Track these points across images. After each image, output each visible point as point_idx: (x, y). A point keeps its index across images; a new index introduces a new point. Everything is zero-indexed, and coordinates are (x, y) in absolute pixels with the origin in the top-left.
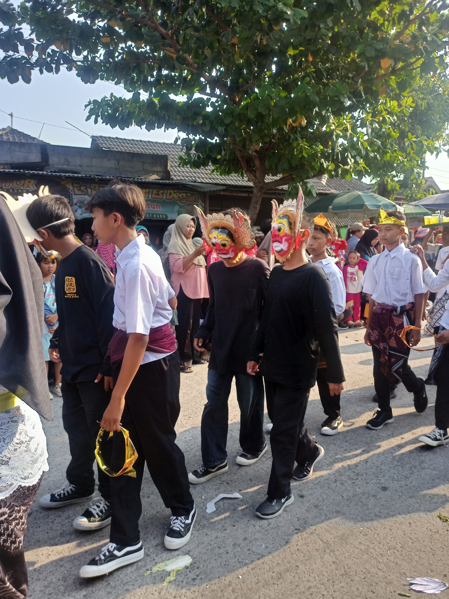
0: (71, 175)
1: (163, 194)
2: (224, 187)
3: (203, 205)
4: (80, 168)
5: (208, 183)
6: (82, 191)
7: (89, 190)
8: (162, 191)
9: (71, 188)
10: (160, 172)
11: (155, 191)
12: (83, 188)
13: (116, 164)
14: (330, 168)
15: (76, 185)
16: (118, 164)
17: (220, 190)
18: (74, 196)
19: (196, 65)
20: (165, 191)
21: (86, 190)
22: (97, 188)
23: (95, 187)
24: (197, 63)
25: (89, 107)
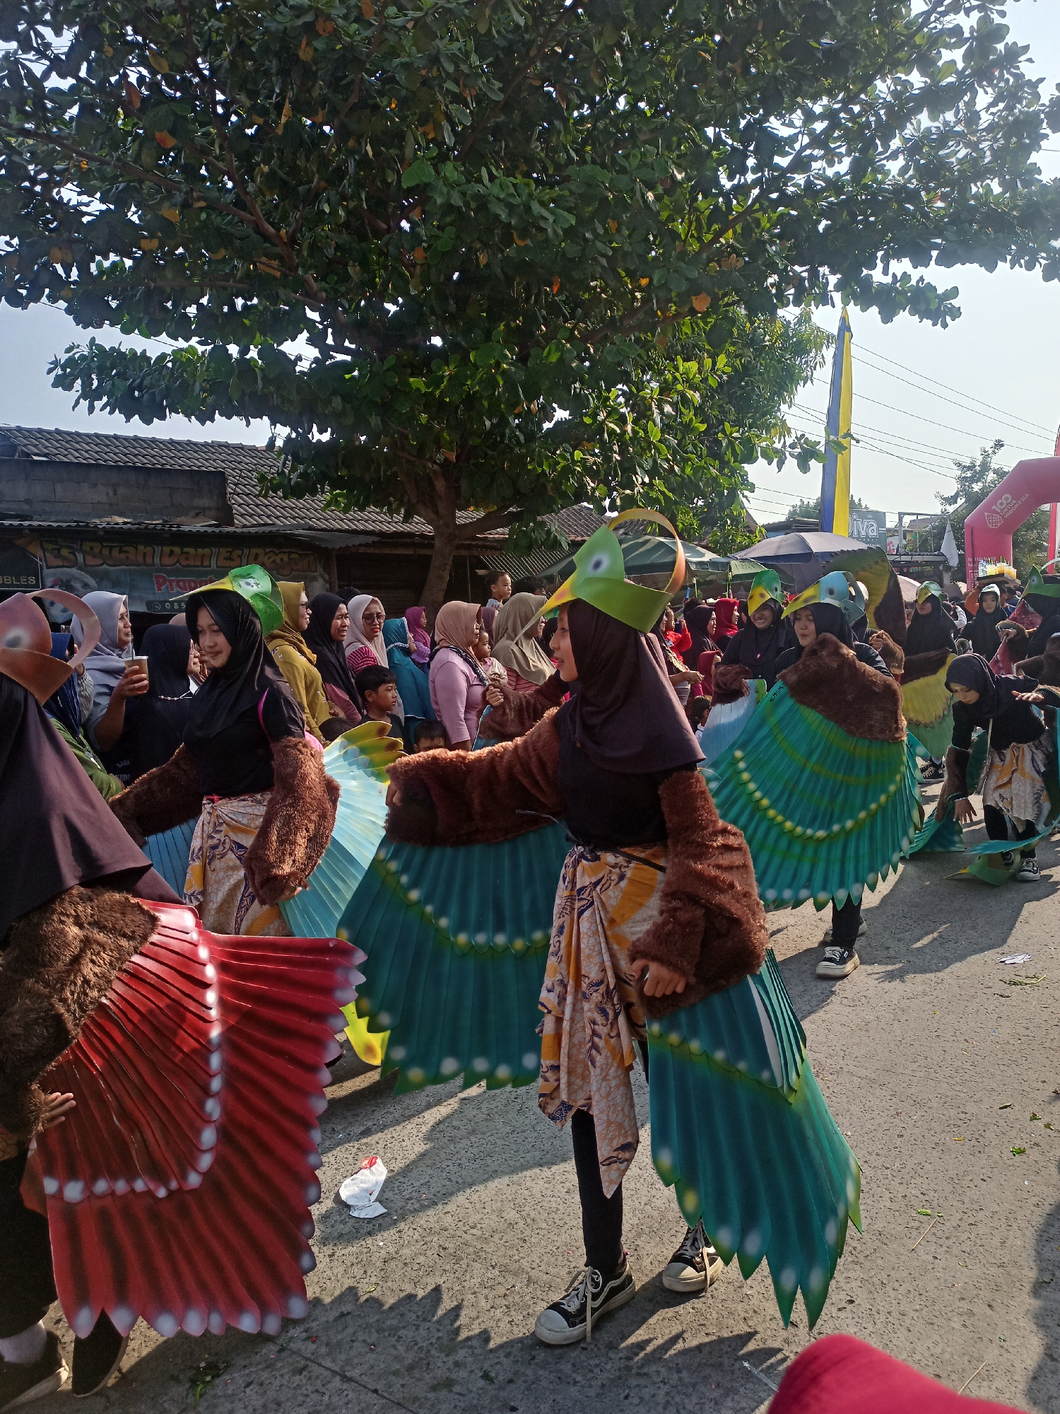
0: (16, 523)
1: (240, 557)
2: (376, 539)
3: (327, 577)
4: (26, 507)
5: (332, 530)
6: (65, 559)
7: (80, 557)
8: (240, 552)
9: (40, 553)
10: (209, 508)
11: (224, 552)
12: (65, 552)
13: (111, 494)
14: (597, 494)
15: (50, 547)
16: (115, 493)
17: (367, 545)
18: (46, 571)
19: (324, 294)
20: (246, 551)
21: (71, 557)
22: (96, 550)
23: (92, 549)
24: (326, 291)
25: (53, 374)
